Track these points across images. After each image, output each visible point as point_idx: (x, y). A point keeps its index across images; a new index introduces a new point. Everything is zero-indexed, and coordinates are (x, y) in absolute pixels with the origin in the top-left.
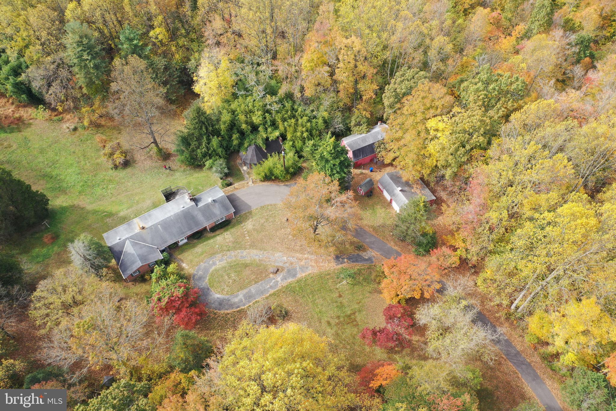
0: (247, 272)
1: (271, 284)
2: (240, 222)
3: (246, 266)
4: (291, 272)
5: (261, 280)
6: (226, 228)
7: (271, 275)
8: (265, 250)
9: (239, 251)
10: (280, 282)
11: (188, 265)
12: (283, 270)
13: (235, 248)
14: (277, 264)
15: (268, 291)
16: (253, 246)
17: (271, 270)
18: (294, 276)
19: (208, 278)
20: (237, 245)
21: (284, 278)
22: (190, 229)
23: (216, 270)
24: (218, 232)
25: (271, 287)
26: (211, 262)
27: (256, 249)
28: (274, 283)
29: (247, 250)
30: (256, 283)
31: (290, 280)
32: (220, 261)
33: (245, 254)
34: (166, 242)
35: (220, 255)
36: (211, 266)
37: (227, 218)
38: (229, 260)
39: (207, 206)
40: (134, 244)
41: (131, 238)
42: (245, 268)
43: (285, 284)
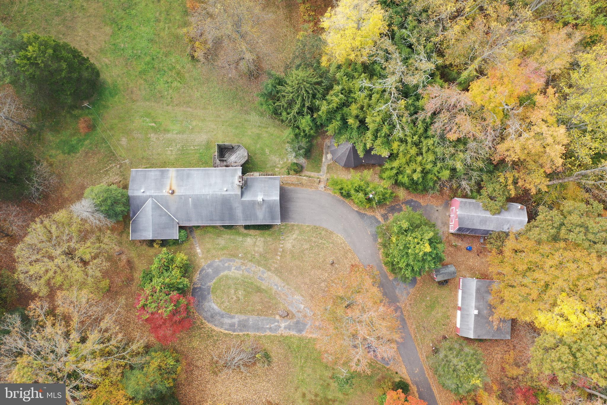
0: (256, 298)
1: (272, 325)
2: (281, 233)
3: (259, 290)
4: (299, 326)
5: (265, 315)
6: (263, 232)
7: (278, 317)
8: (288, 284)
9: (261, 269)
10: (282, 329)
11: (203, 253)
12: (292, 318)
13: (259, 263)
14: (290, 308)
15: (265, 331)
16: (278, 272)
17: (281, 310)
18: (300, 331)
19: (214, 281)
20: (263, 260)
21: (288, 328)
23: (226, 276)
24: (252, 232)
25: (270, 328)
26: (226, 265)
27: (280, 277)
28: (276, 326)
29: (269, 273)
30: (258, 314)
31: (293, 333)
32: (238, 269)
33: (265, 275)
34: (190, 221)
35: (238, 262)
36: (225, 269)
38: (246, 273)
39: (254, 203)
40: (156, 207)
41: (156, 197)
42: (256, 292)
43: (286, 333)
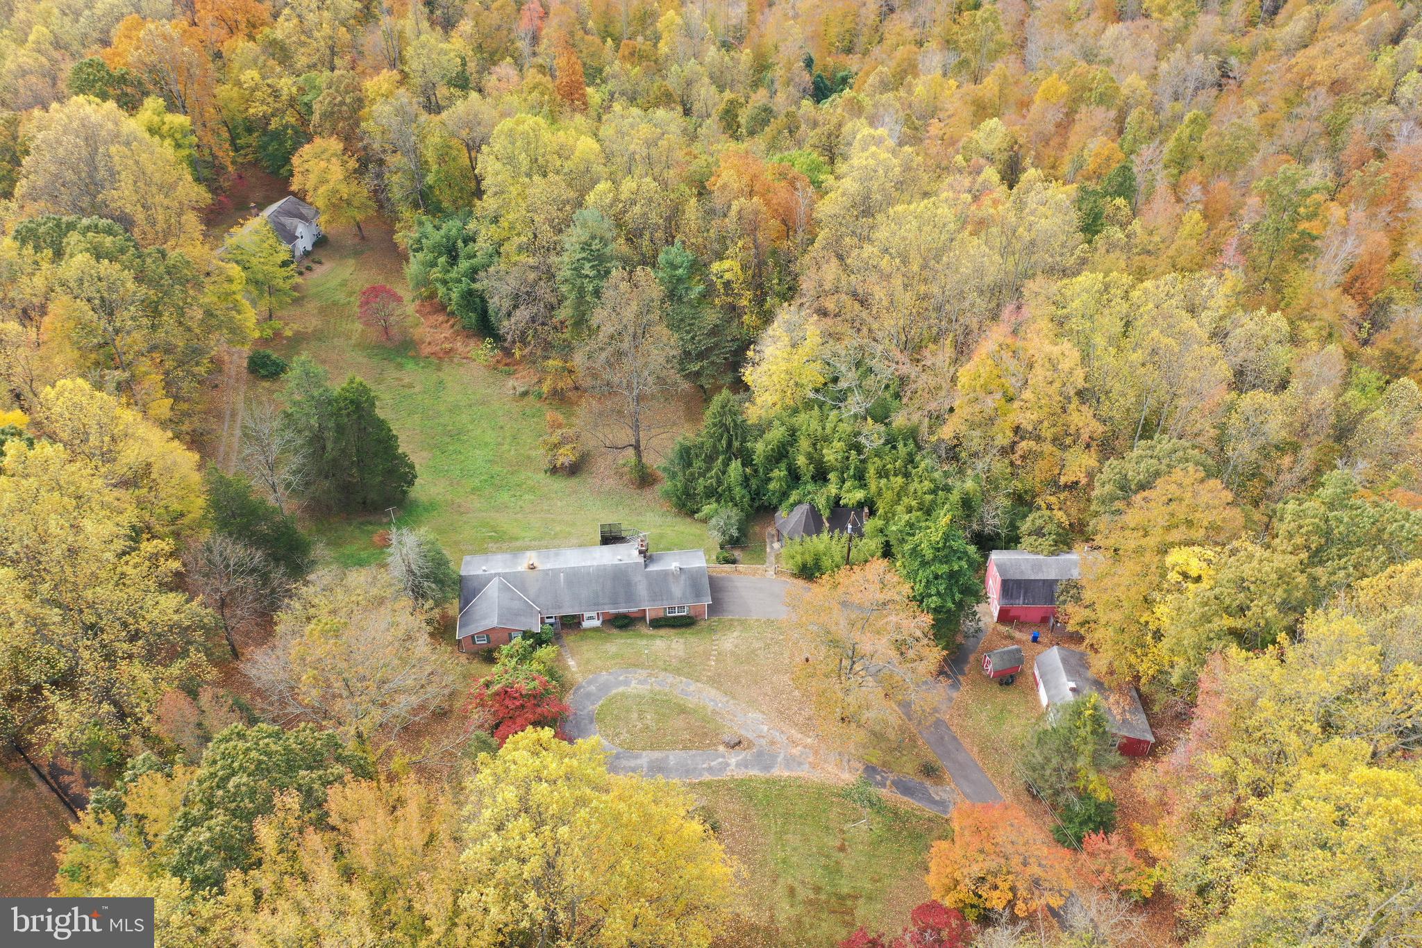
0: (679, 722)
1: (713, 764)
2: (712, 630)
3: (683, 710)
4: (764, 759)
5: (698, 748)
6: (683, 630)
7: (721, 748)
8: (734, 698)
9: (684, 680)
10: (733, 767)
11: (579, 665)
12: (749, 747)
13: (678, 671)
14: (743, 732)
15: (701, 775)
16: (715, 681)
17: (726, 738)
18: (767, 768)
19: (601, 703)
20: (686, 668)
21: (745, 764)
22: (615, 603)
23: (623, 695)
24: (662, 632)
25: (710, 769)
26: (621, 678)
27: (718, 689)
28: (720, 763)
29: (699, 685)
30: (685, 748)
31: (754, 772)
32: (640, 682)
33: (692, 688)
34: (560, 607)
35: (643, 673)
36: (619, 684)
37: (692, 614)
38: (657, 688)
39: (665, 574)
40: (504, 588)
41: (505, 576)
42: (679, 714)
43: (740, 774)
